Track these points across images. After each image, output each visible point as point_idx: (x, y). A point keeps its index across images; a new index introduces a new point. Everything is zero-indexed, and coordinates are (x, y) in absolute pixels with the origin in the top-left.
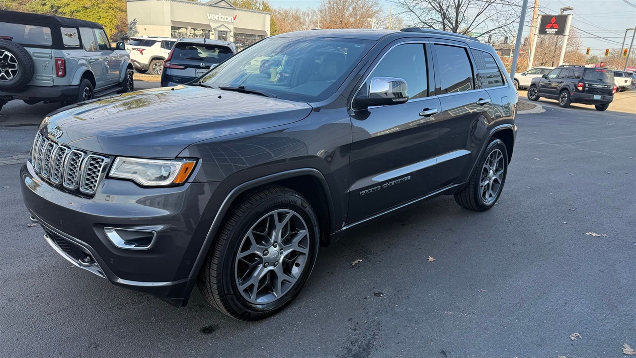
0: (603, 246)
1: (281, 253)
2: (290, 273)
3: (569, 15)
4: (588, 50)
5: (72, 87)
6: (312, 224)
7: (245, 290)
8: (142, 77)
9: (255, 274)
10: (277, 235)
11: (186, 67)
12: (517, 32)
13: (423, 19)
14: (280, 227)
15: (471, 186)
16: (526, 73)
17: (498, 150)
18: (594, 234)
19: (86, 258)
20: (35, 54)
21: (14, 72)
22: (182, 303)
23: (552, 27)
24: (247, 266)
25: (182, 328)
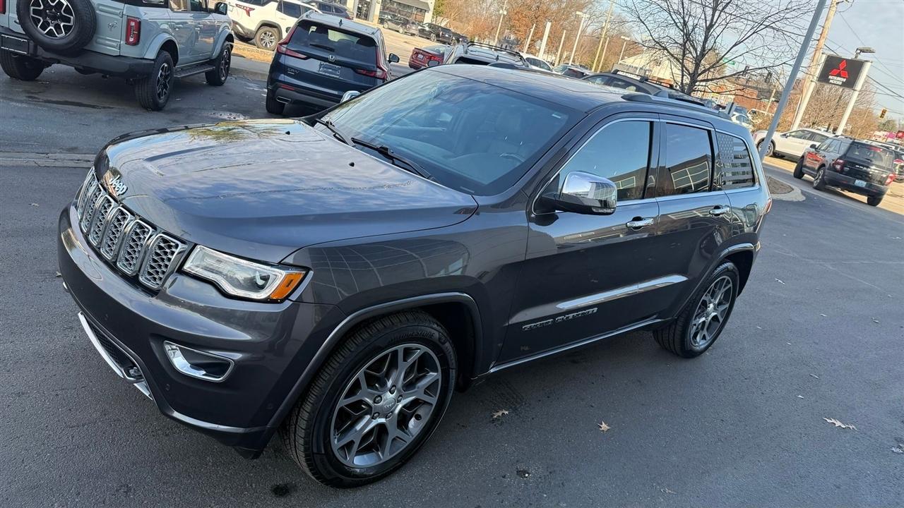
0: (847, 445)
1: (399, 401)
2: (407, 427)
3: (867, 61)
4: (884, 112)
5: (144, 61)
6: (448, 365)
7: (342, 448)
8: (244, 49)
9: (358, 427)
10: (397, 378)
11: (309, 56)
12: (788, 79)
13: (655, 36)
14: (403, 366)
15: (680, 324)
16: (788, 135)
17: (727, 278)
18: (838, 424)
19: (132, 368)
20: (100, 7)
21: (67, 28)
22: (252, 455)
23: (839, 75)
24: (349, 416)
25: (247, 481)
